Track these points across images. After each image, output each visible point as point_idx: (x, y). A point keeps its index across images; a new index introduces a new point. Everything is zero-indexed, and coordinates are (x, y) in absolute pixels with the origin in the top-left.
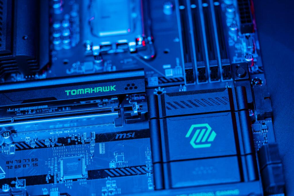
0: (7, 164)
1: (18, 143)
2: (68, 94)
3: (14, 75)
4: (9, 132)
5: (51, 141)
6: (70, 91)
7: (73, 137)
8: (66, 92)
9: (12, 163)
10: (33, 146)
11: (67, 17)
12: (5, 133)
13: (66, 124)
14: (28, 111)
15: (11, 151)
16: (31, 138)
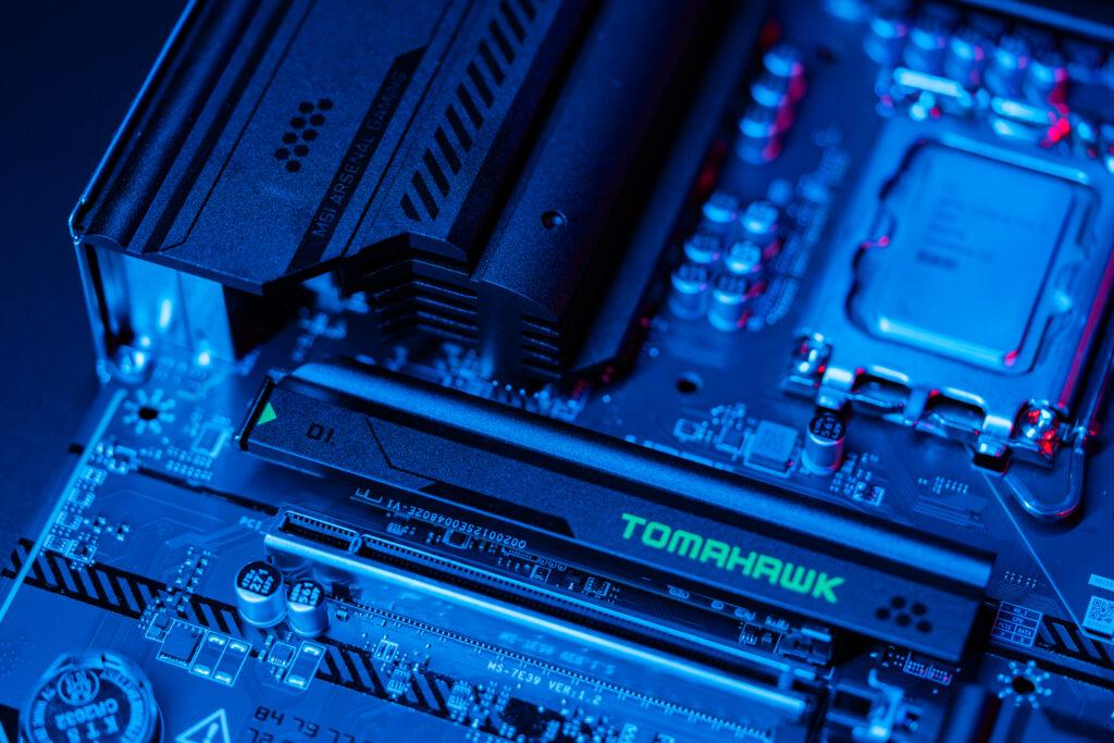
0: (256, 716)
1: (341, 647)
2: (628, 534)
3: (453, 350)
4: (320, 587)
5: (477, 701)
6: (642, 521)
7: (576, 722)
8: (626, 523)
9: (279, 724)
10: (395, 688)
11: (779, 192)
12: (303, 588)
13: (572, 655)
14: (440, 531)
15: (297, 672)
16: (402, 650)
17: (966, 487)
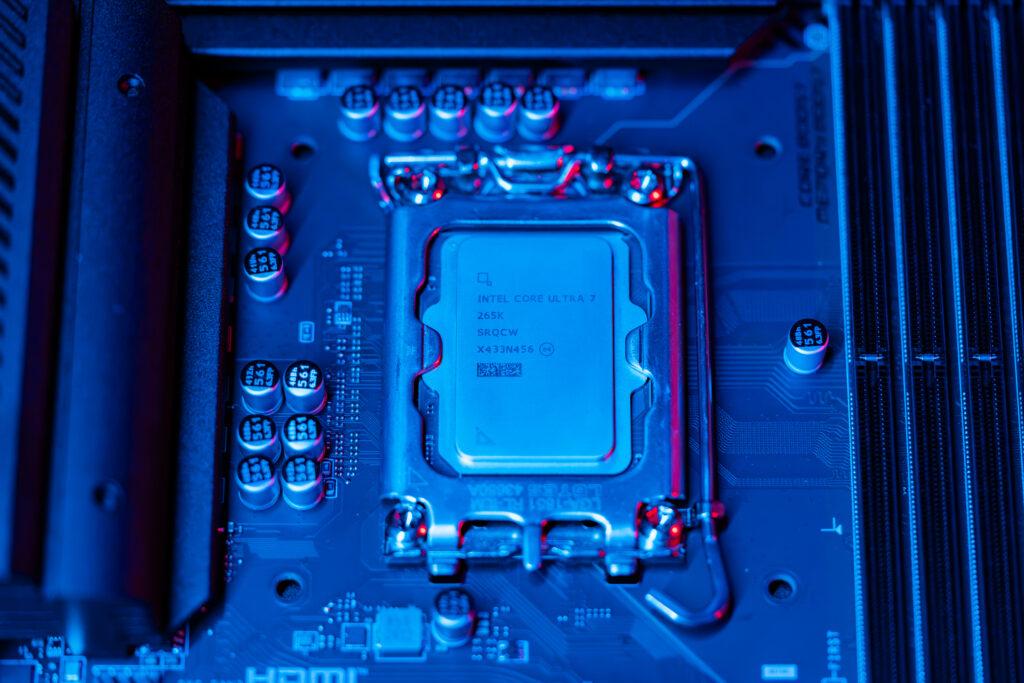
17: (608, 610)
